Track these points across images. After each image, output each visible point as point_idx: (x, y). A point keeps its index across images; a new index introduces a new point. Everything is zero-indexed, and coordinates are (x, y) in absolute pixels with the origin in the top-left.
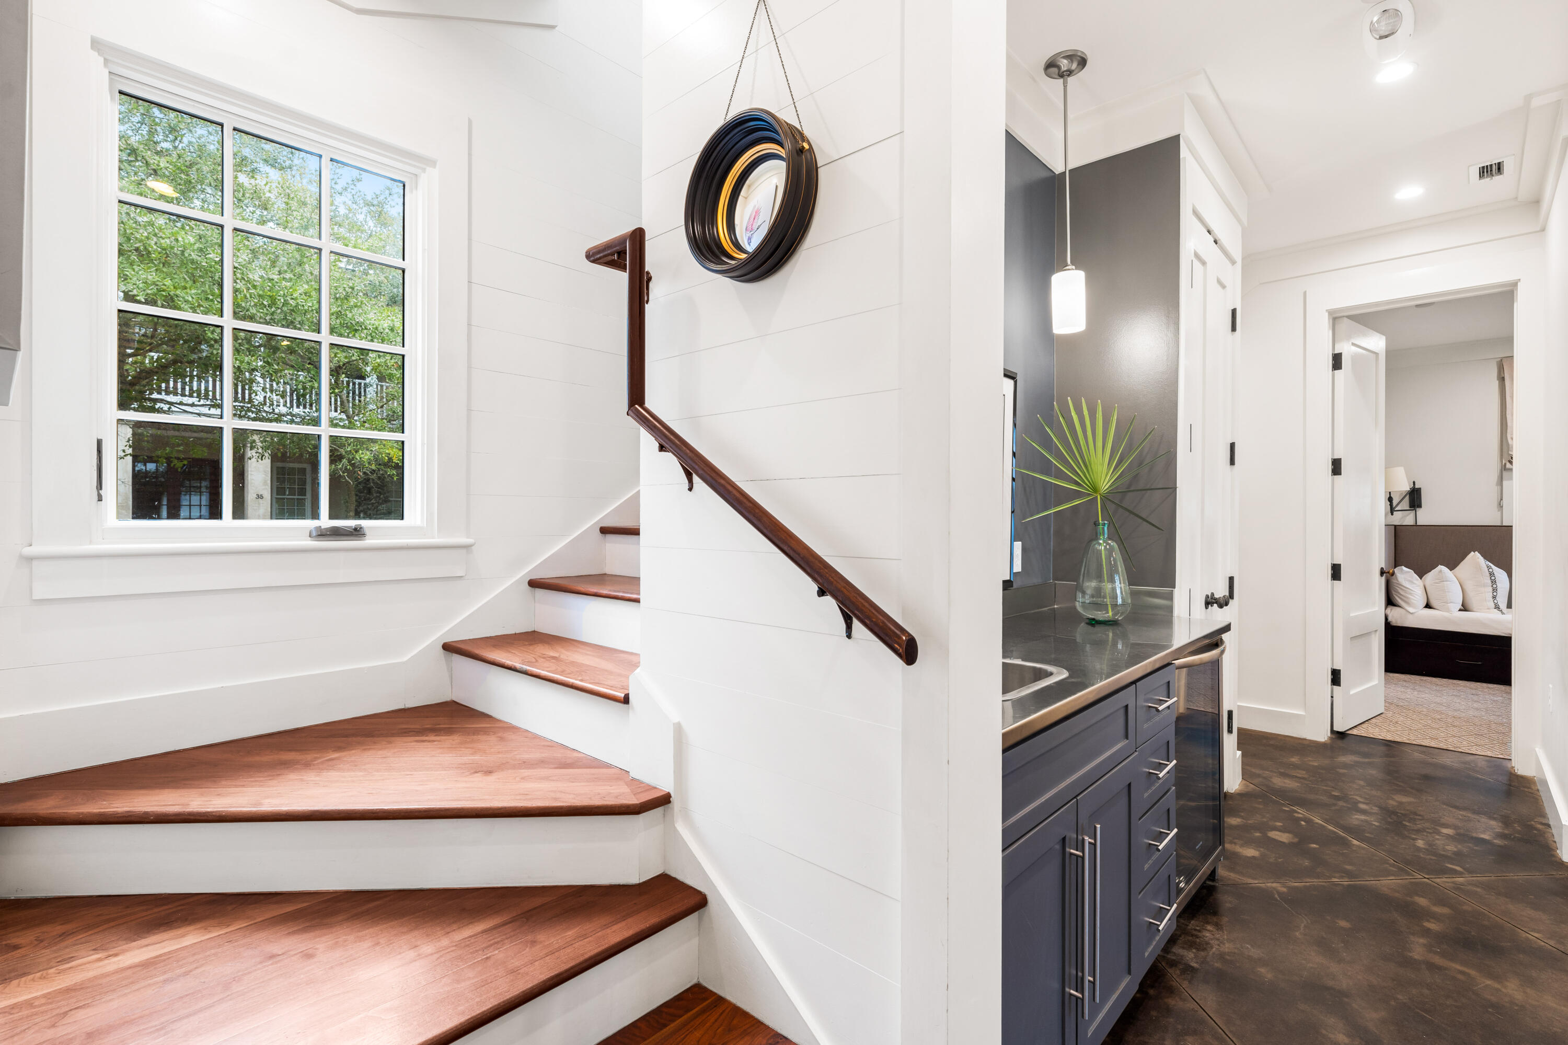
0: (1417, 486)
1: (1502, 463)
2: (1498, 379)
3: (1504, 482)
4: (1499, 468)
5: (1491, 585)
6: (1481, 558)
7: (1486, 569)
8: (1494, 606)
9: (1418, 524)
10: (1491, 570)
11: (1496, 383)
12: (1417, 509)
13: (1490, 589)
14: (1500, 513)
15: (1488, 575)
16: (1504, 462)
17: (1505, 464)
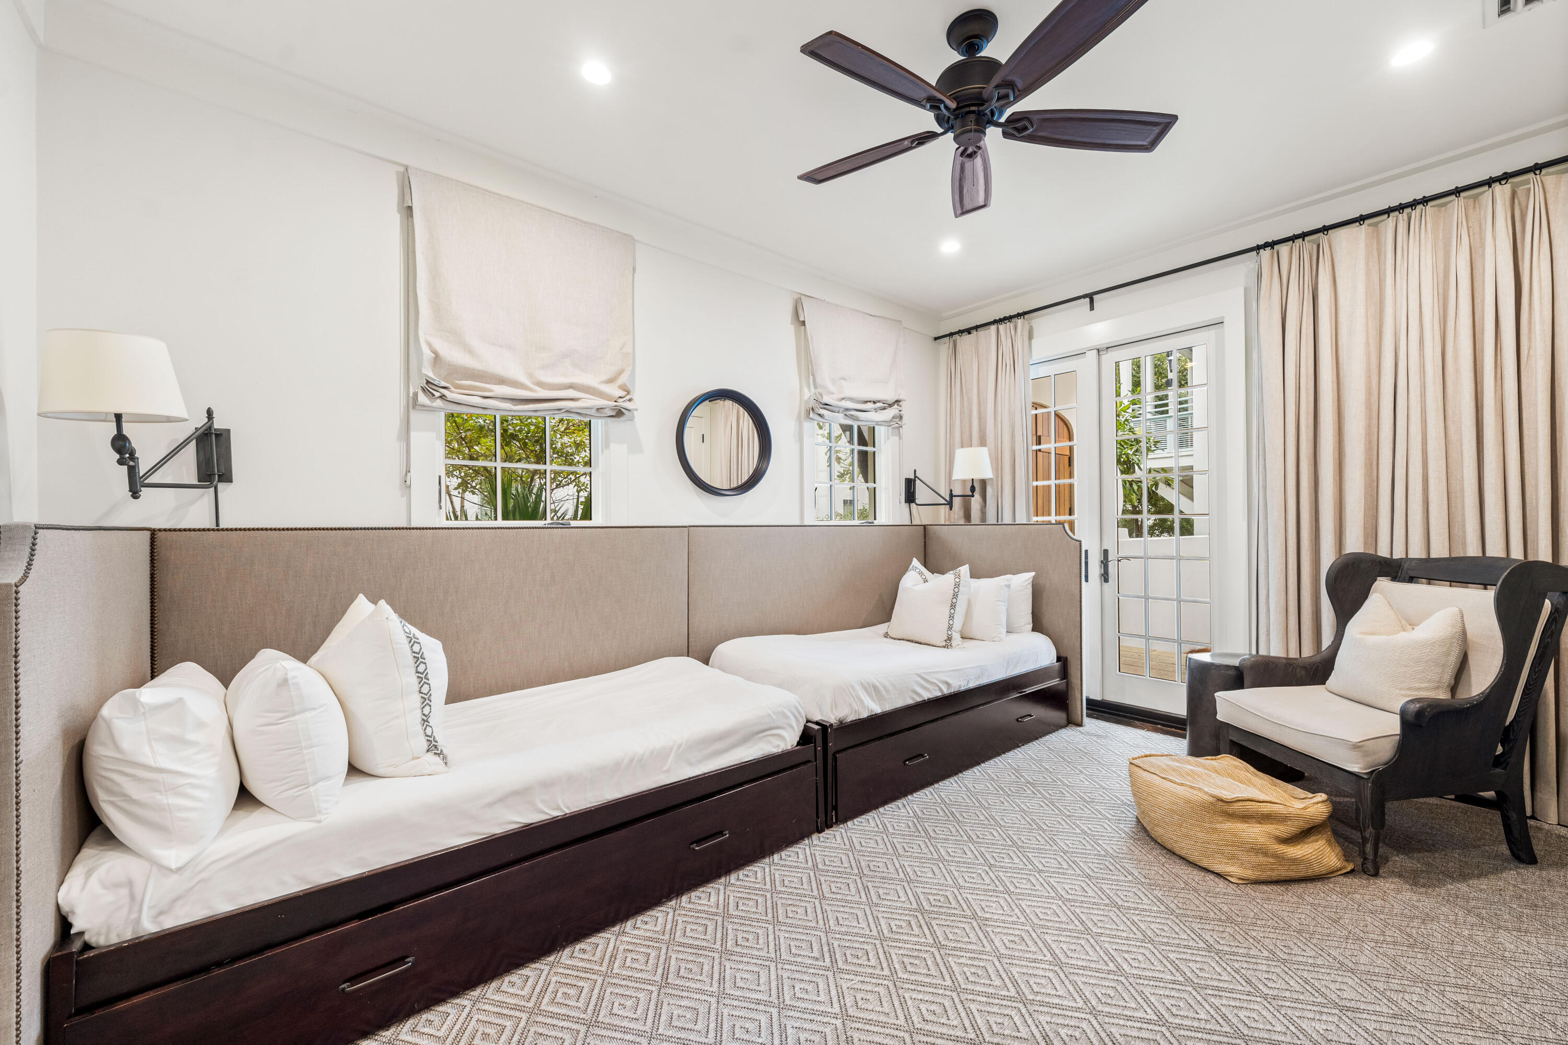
0: (218, 424)
1: (408, 394)
2: (398, 212)
3: (413, 434)
4: (404, 403)
5: (416, 687)
6: (394, 617)
7: (407, 647)
8: (425, 745)
9: (221, 526)
10: (416, 648)
11: (395, 219)
12: (221, 486)
13: (417, 698)
14: (404, 499)
15: (411, 661)
16: (411, 391)
17: (416, 394)
